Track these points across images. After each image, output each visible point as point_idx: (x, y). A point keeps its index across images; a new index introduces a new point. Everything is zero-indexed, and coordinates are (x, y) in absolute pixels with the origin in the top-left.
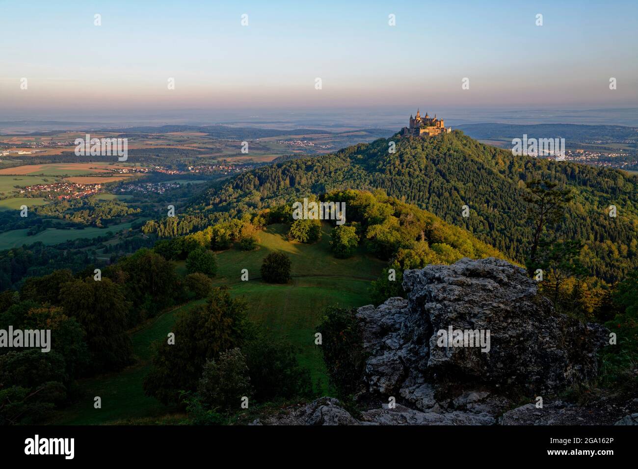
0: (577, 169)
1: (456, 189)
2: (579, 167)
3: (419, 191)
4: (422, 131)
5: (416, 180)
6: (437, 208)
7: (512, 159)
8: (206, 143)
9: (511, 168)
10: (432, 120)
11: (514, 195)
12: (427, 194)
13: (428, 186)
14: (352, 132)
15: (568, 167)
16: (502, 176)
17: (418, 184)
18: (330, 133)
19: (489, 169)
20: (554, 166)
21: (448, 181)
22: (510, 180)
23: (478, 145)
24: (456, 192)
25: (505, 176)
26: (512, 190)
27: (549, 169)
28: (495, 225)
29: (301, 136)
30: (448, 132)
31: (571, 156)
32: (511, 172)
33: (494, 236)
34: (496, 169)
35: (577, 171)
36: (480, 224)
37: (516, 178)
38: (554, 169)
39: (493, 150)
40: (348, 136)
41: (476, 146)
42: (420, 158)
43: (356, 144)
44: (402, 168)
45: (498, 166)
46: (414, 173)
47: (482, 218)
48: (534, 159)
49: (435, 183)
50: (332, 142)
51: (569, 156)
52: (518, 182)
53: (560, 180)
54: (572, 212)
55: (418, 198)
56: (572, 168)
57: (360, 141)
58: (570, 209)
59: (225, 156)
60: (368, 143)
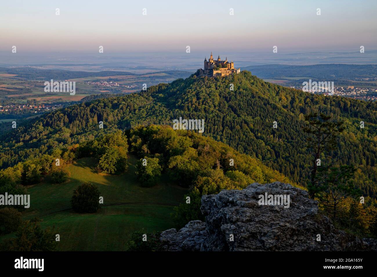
0: (349, 103)
1: (246, 122)
2: (350, 101)
3: (214, 125)
4: (215, 72)
5: (211, 115)
6: (230, 139)
7: (293, 95)
8: (15, 84)
9: (293, 103)
10: (223, 62)
11: (296, 126)
12: (221, 128)
13: (222, 120)
14: (154, 73)
15: (341, 102)
16: (285, 110)
17: (213, 119)
18: (133, 75)
19: (274, 104)
20: (329, 101)
21: (239, 116)
22: (292, 114)
23: (264, 84)
24: (246, 125)
25: (288, 110)
26: (294, 122)
27: (325, 103)
28: (281, 153)
29: (108, 78)
30: (237, 73)
31: (344, 92)
32: (292, 107)
33: (280, 163)
34: (280, 104)
35: (349, 105)
36: (267, 152)
37: (297, 111)
38: (329, 104)
39: (276, 88)
40: (150, 77)
41: (262, 85)
42: (214, 96)
43: (157, 84)
44: (199, 105)
45: (282, 101)
46: (209, 108)
47: (269, 147)
48: (312, 95)
49: (228, 117)
50: (135, 83)
51: (342, 92)
52: (299, 115)
53: (334, 113)
54: (346, 140)
55: (213, 131)
56: (345, 102)
57: (161, 81)
58: (344, 137)
59: (35, 96)
60: (168, 83)
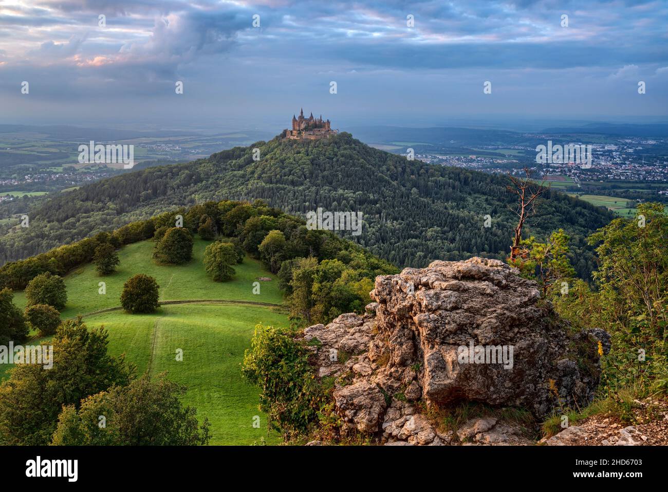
0: (470, 176)
2: (472, 174)
7: (404, 164)
8: (48, 146)
9: (404, 174)
11: (408, 204)
15: (461, 174)
16: (395, 184)
19: (380, 176)
20: (448, 172)
22: (402, 188)
23: (368, 149)
24: (345, 201)
26: (405, 199)
27: (442, 176)
29: (166, 139)
30: (335, 135)
31: (464, 162)
32: (403, 180)
34: (388, 175)
35: (470, 178)
37: (409, 185)
38: (447, 176)
39: (383, 155)
43: (232, 148)
45: (390, 172)
48: (427, 165)
50: (203, 146)
51: (461, 162)
52: (411, 190)
53: (454, 188)
54: (466, 221)
56: (465, 175)
57: (235, 144)
60: (245, 147)
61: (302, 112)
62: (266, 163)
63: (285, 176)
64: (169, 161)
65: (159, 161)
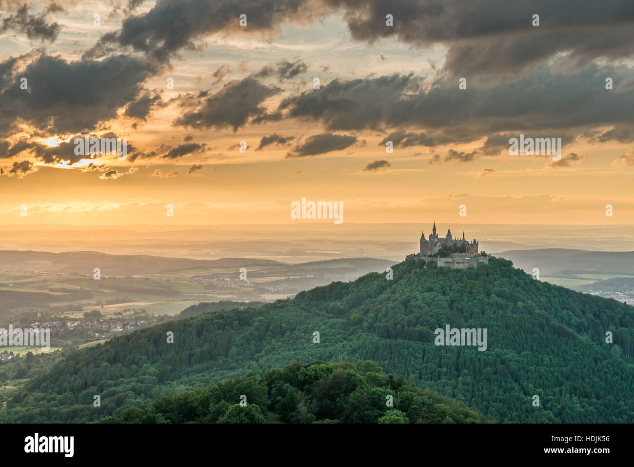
1: (503, 362)
4: (441, 261)
6: (473, 396)
7: (596, 309)
8: (64, 281)
10: (458, 242)
11: (605, 373)
14: (323, 263)
16: (583, 339)
19: (559, 327)
25: (587, 340)
29: (231, 271)
34: (571, 326)
52: (610, 349)
60: (348, 282)
61: (434, 229)
62: (379, 306)
63: (409, 326)
64: (236, 303)
65: (222, 303)
